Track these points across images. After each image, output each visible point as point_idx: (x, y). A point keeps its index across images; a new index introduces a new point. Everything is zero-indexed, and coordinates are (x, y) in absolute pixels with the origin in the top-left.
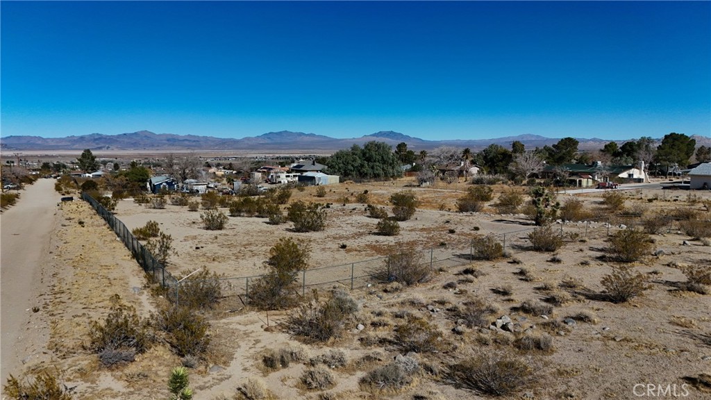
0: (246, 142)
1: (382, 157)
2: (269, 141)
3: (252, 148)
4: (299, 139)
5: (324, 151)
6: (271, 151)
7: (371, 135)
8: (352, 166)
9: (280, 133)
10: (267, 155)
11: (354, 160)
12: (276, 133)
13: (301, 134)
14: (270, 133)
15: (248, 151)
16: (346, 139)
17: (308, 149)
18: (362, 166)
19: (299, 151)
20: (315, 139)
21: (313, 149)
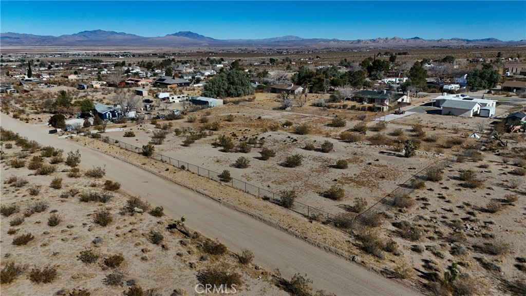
0: (64, 39)
1: (241, 81)
2: (85, 39)
3: (71, 44)
4: (112, 37)
5: (135, 48)
6: (89, 48)
7: (172, 35)
8: (223, 88)
9: (95, 32)
10: (87, 52)
11: (224, 85)
12: (91, 32)
13: (113, 33)
14: (85, 31)
15: (68, 47)
16: (152, 38)
17: (122, 46)
18: (229, 88)
19: (113, 48)
20: (126, 37)
21: (125, 46)
